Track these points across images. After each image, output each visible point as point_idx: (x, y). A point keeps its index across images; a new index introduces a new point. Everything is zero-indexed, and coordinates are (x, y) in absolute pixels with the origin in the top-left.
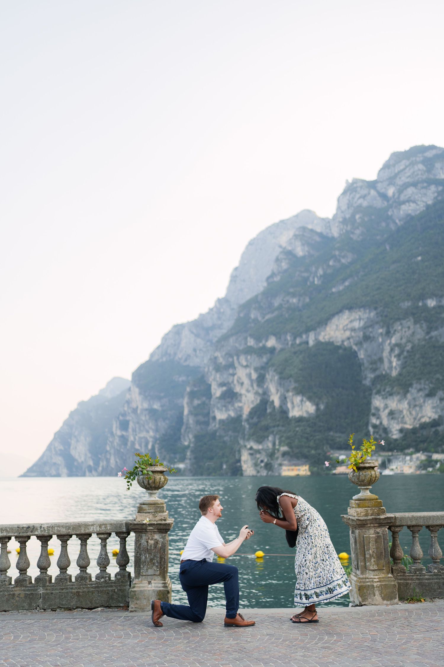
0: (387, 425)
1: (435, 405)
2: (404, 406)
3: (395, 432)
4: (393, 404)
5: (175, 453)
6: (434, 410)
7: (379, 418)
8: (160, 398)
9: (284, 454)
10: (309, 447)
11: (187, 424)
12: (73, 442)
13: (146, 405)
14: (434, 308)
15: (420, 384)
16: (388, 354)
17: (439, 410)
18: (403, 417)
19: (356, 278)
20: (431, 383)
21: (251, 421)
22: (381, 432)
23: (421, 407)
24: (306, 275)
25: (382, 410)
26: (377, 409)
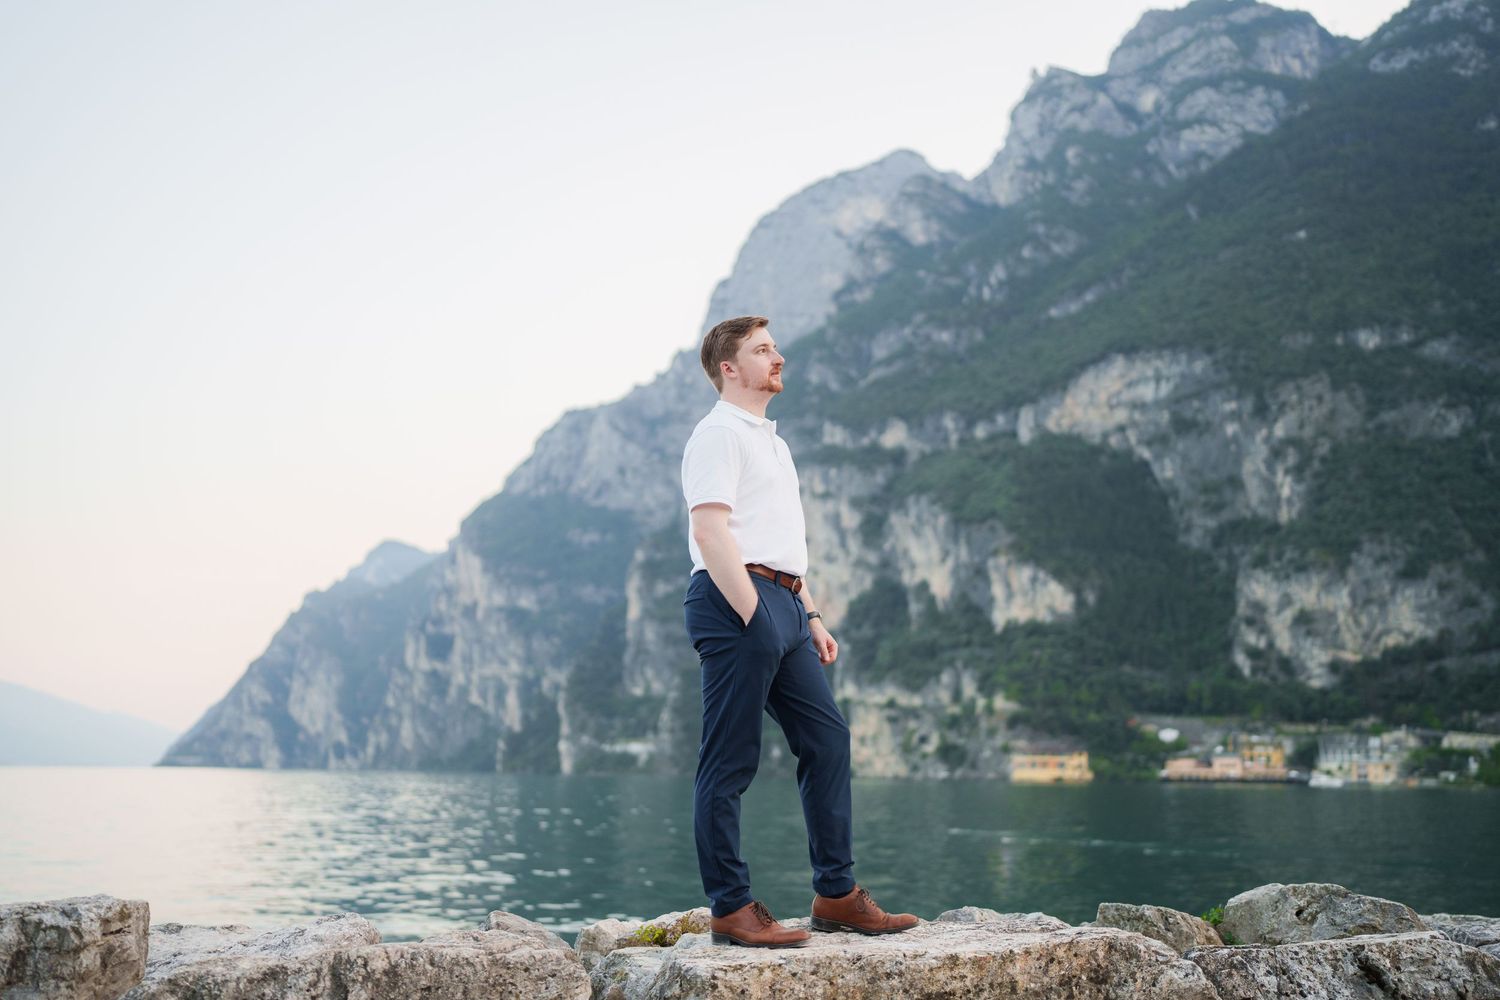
0: (1291, 650)
1: (1425, 601)
2: (1340, 600)
3: (1317, 671)
4: (1307, 594)
5: (610, 715)
6: (1422, 615)
7: (1264, 630)
8: (535, 583)
9: (1013, 722)
10: (1078, 703)
11: (640, 641)
12: (296, 685)
13: (499, 599)
14: (1378, 351)
15: (1381, 542)
16: (1263, 468)
17: (1437, 616)
18: (1337, 631)
19: (1114, 286)
20: (1410, 542)
21: (854, 633)
22: (1274, 669)
23: (1383, 605)
24: (953, 282)
25: (1273, 609)
26: (1259, 607)
